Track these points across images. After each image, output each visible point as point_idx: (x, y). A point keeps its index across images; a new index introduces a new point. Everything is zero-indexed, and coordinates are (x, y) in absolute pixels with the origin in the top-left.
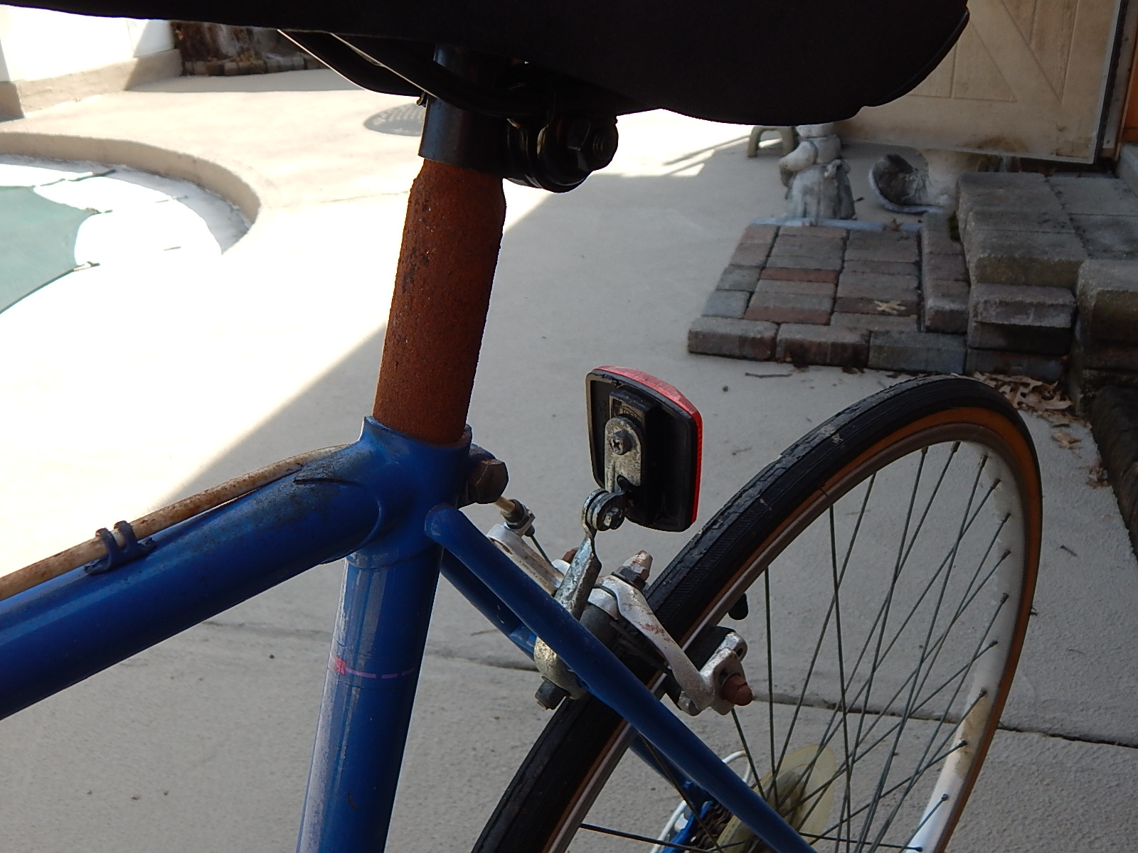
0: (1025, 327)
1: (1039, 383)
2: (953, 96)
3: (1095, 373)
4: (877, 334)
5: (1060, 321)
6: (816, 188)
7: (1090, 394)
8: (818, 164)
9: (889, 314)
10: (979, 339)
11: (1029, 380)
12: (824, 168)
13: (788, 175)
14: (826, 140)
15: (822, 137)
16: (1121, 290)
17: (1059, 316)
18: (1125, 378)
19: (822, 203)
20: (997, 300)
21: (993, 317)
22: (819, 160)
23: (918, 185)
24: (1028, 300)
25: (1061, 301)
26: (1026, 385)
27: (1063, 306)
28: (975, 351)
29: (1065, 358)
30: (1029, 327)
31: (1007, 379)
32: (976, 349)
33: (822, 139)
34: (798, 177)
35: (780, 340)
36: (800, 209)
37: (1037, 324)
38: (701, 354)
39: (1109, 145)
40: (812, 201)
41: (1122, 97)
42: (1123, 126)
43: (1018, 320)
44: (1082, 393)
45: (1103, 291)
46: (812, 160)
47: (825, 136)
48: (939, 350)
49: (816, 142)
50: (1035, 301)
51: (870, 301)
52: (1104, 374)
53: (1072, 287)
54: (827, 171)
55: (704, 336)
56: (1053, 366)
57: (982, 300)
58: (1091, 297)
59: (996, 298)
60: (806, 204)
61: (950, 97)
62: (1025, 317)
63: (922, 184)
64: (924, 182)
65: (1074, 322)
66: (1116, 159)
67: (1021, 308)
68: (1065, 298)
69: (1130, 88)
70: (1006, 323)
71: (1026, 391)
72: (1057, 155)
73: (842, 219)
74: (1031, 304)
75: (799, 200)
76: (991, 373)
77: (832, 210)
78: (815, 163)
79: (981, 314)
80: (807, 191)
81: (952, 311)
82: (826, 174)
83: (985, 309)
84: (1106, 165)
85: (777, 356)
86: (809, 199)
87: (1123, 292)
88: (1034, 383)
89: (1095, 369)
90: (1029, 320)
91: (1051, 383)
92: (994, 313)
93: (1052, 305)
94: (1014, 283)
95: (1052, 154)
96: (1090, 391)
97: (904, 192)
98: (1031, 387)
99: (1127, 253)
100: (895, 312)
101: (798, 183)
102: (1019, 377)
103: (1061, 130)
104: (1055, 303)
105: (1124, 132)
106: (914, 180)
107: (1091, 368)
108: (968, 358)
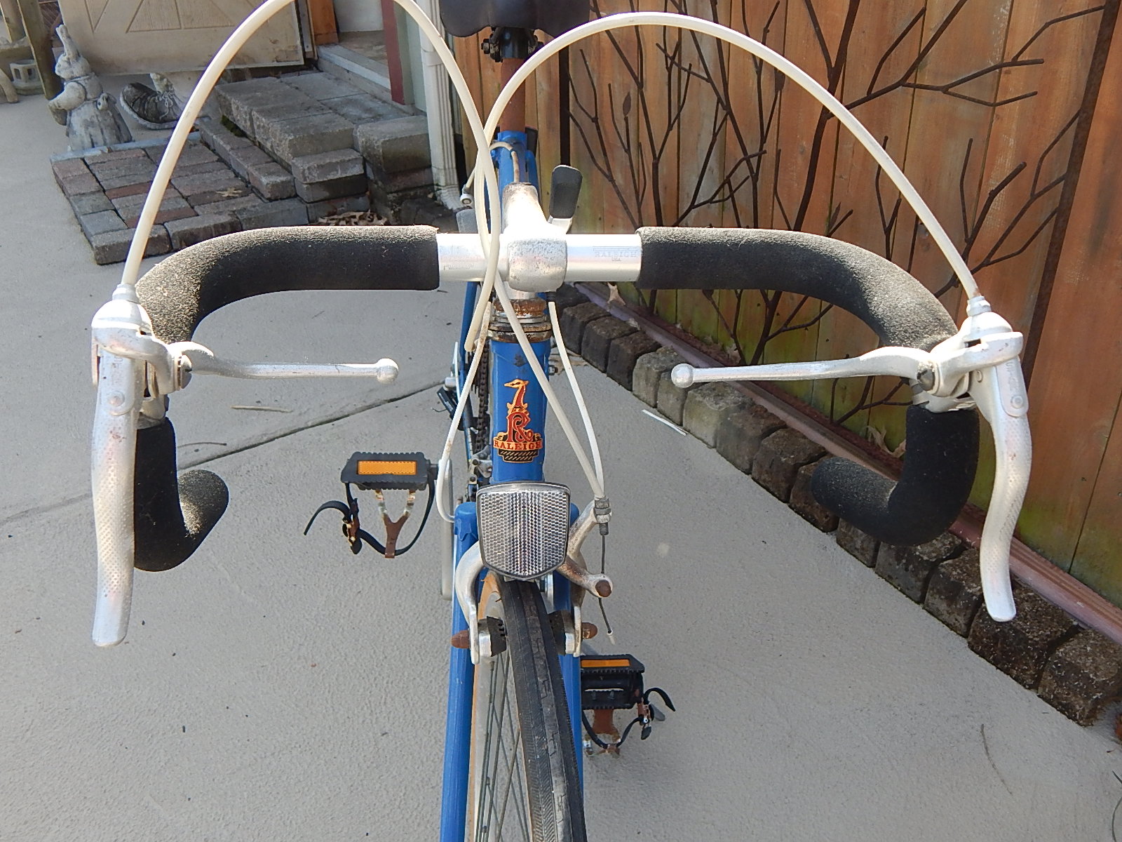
0: (337, 179)
1: (362, 213)
2: (183, 26)
3: (395, 195)
4: (240, 212)
5: (357, 170)
6: (95, 120)
7: (397, 209)
8: (89, 100)
9: (234, 198)
10: (311, 196)
11: (354, 214)
12: (96, 103)
13: (63, 115)
14: (88, 79)
15: (83, 76)
16: (394, 138)
17: (355, 166)
18: (412, 193)
19: (105, 131)
20: (316, 165)
21: (316, 177)
22: (89, 96)
23: (170, 104)
24: (334, 161)
25: (353, 157)
26: (354, 217)
27: (356, 159)
28: (312, 205)
29: (368, 193)
30: (340, 178)
31: (341, 217)
32: (312, 203)
33: (85, 77)
34: (74, 114)
35: (174, 234)
36: (87, 141)
37: (344, 175)
38: (111, 263)
39: (309, 49)
40: (95, 132)
41: (306, 13)
42: (313, 34)
43: (333, 176)
44: (392, 210)
45: (384, 141)
46: (83, 98)
47: (87, 75)
48: (289, 210)
49: (81, 80)
50: (338, 160)
51: (212, 193)
52: (400, 194)
53: (353, 147)
54: (100, 104)
55: (110, 247)
56: (362, 201)
57: (306, 168)
58: (378, 147)
59: (314, 164)
60: (91, 136)
61: (180, 28)
62: (335, 172)
63: (172, 103)
64: (173, 100)
65: (365, 168)
66: (316, 58)
67: (332, 167)
68: (354, 155)
69: (309, 6)
70: (325, 179)
71: (356, 220)
72: (277, 61)
73: (125, 142)
74: (337, 163)
75: (83, 134)
76: (328, 216)
77: (115, 137)
78: (86, 99)
79: (308, 177)
80: (88, 124)
81: (282, 182)
82: (100, 107)
83: (310, 173)
84: (311, 64)
85: (174, 248)
86: (91, 130)
87: (395, 139)
88: (358, 214)
89: (395, 192)
90: (339, 174)
91: (367, 211)
92: (316, 175)
93: (349, 160)
94: (317, 152)
95: (273, 61)
96: (396, 207)
97: (159, 113)
98: (357, 217)
99: (373, 118)
100: (237, 195)
101: (76, 120)
102: (347, 213)
103: (275, 42)
104: (350, 158)
105: (315, 40)
106: (163, 100)
107: (391, 193)
108: (309, 211)
